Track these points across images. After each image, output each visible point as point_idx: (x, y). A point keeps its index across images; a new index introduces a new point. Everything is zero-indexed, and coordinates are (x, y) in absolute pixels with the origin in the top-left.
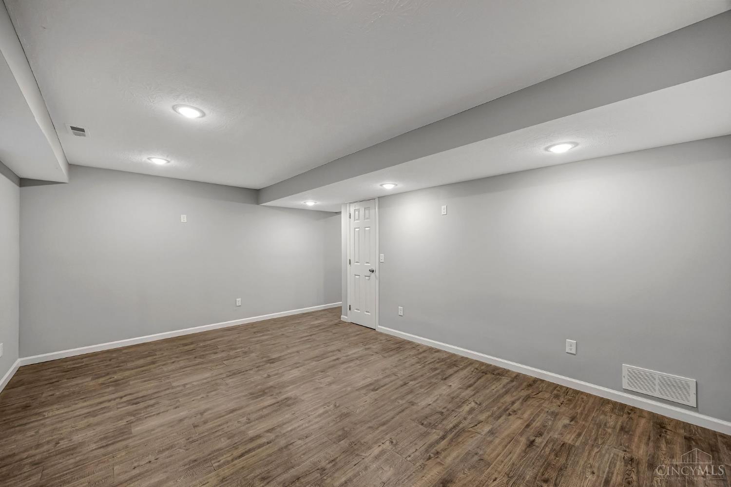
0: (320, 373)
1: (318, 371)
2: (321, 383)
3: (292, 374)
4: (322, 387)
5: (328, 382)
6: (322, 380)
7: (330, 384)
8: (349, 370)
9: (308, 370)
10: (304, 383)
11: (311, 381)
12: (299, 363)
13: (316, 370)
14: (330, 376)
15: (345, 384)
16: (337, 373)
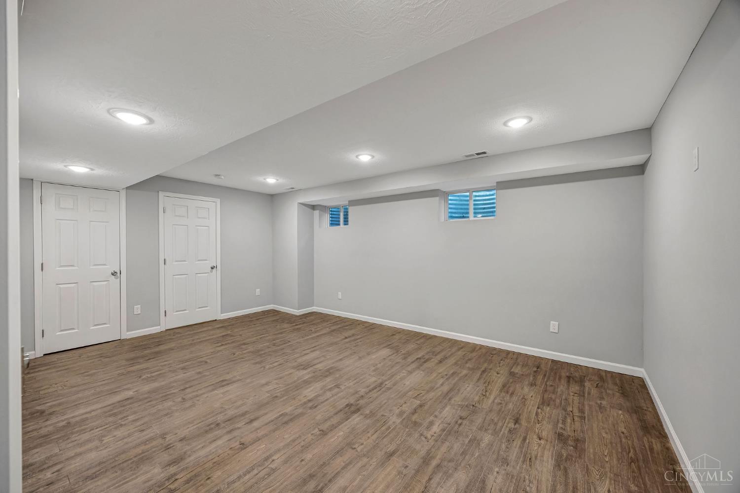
0: (279, 394)
1: (281, 398)
2: (277, 384)
3: (312, 391)
4: (275, 380)
5: (269, 386)
6: (276, 386)
7: (267, 384)
8: (239, 403)
9: (294, 399)
10: (295, 382)
11: (288, 385)
12: (311, 408)
13: (285, 398)
14: (267, 392)
15: (251, 385)
16: (257, 397)
